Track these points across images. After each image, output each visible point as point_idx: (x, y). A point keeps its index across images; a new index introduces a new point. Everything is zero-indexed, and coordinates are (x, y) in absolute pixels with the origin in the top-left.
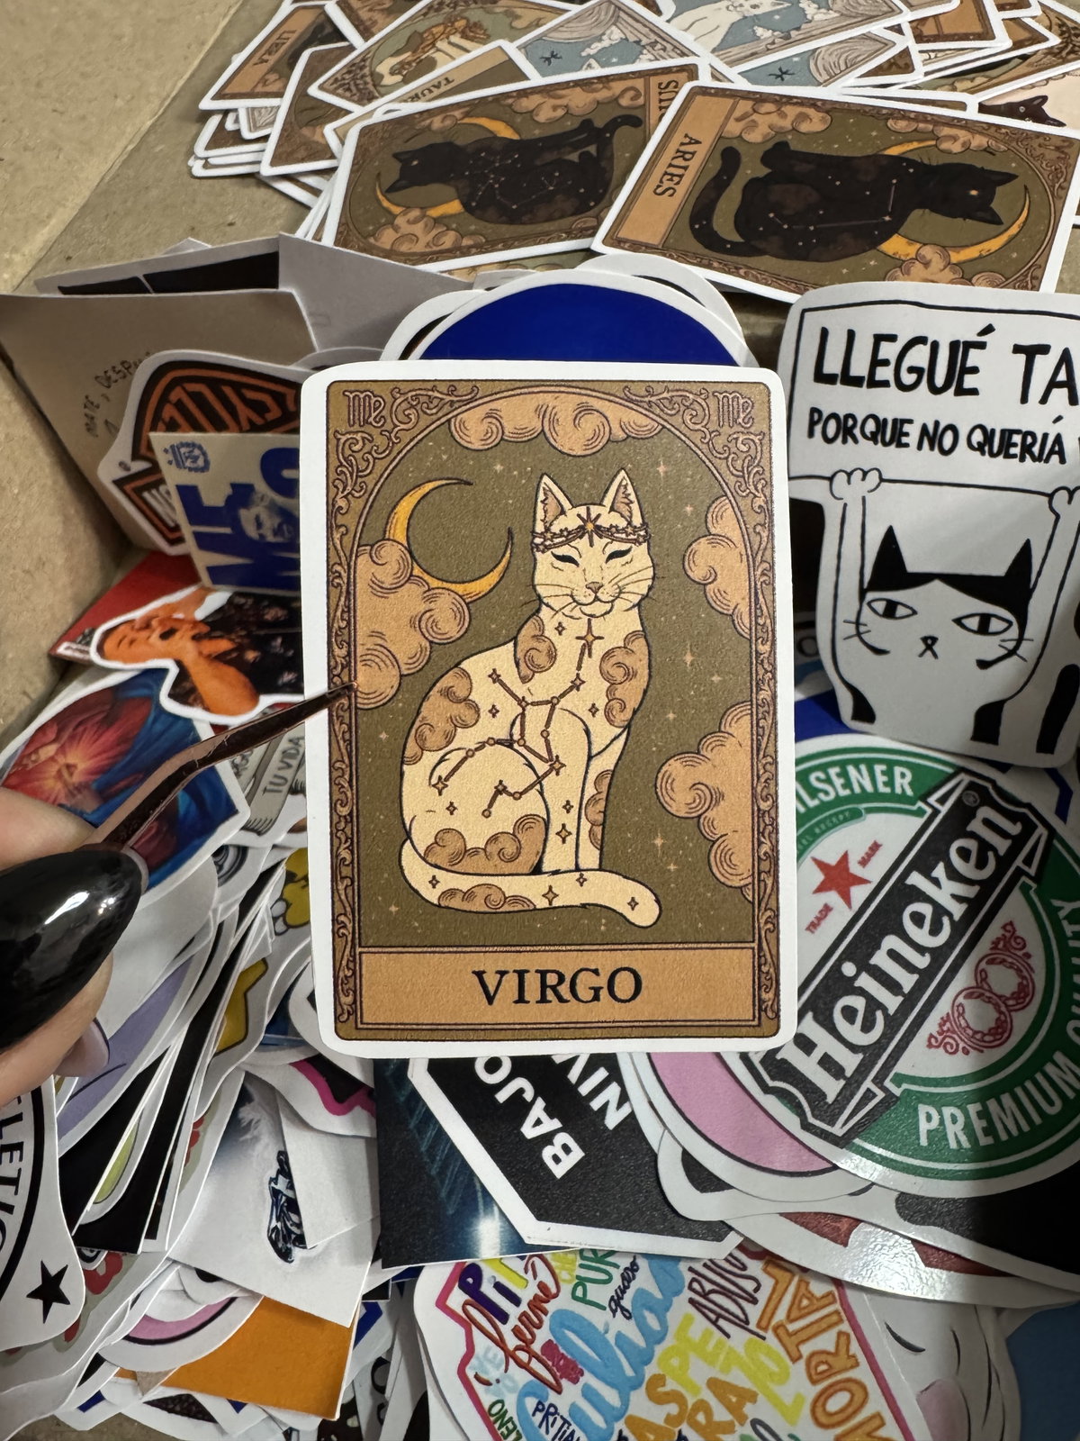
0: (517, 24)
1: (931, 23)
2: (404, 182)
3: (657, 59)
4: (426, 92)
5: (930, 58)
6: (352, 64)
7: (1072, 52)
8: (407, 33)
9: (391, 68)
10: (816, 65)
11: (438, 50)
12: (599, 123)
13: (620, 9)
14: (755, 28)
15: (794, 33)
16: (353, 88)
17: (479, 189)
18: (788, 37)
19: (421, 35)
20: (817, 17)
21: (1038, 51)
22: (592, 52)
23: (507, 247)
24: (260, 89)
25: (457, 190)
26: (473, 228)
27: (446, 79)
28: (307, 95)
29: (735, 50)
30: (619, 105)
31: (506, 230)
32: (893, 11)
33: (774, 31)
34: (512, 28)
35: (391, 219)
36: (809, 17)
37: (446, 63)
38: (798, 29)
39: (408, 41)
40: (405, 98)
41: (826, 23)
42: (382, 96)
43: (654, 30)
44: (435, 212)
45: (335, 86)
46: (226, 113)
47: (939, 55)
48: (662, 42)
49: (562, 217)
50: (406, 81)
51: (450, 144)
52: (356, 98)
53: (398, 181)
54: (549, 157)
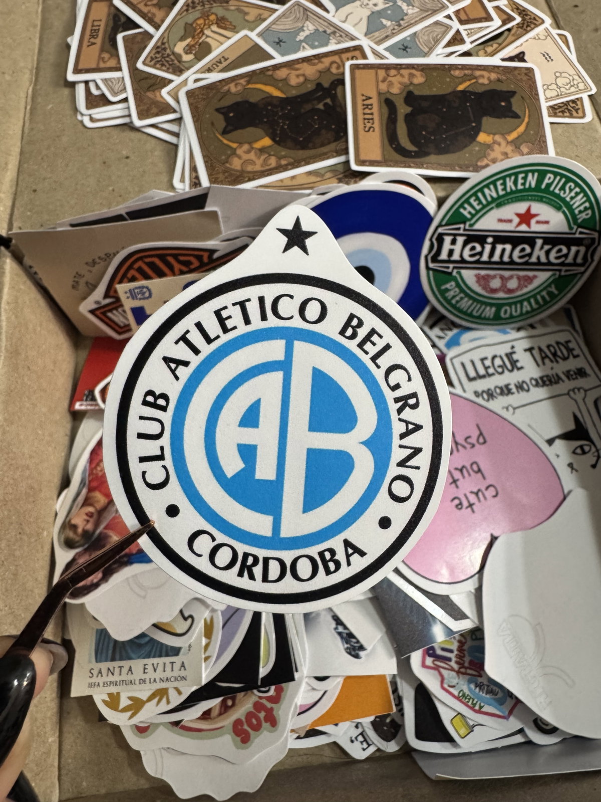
0: (247, 18)
1: (462, 13)
2: (230, 128)
3: (339, 43)
4: (214, 66)
5: (469, 34)
6: (156, 47)
7: (528, 26)
8: (181, 24)
9: (184, 49)
10: (420, 42)
11: (207, 36)
12: (326, 85)
13: (306, 10)
14: (381, 19)
15: (402, 22)
16: (166, 64)
17: (277, 130)
18: (399, 25)
19: (191, 25)
20: (410, 12)
21: (513, 26)
22: (302, 38)
23: (308, 163)
24: (102, 65)
25: (263, 129)
26: (283, 153)
27: (223, 57)
28: (137, 69)
29: (377, 34)
30: (331, 73)
31: (301, 153)
32: (444, 7)
33: (392, 21)
34: (247, 21)
35: (234, 152)
36: (405, 11)
37: (218, 47)
38: (402, 19)
39: (185, 31)
40: (203, 70)
41: (414, 15)
42: (188, 69)
43: (331, 24)
44: (258, 145)
45: (152, 63)
46: (86, 83)
47: (472, 31)
48: (338, 32)
49: (329, 143)
50: (199, 58)
51: (247, 102)
52: (171, 70)
53: (226, 127)
54: (308, 107)
